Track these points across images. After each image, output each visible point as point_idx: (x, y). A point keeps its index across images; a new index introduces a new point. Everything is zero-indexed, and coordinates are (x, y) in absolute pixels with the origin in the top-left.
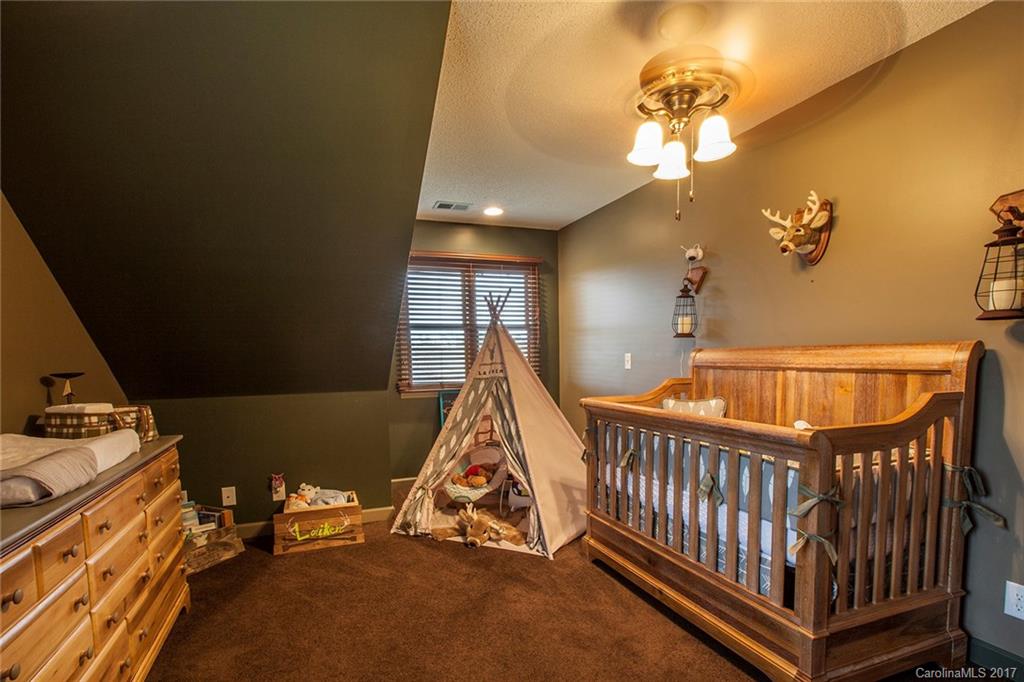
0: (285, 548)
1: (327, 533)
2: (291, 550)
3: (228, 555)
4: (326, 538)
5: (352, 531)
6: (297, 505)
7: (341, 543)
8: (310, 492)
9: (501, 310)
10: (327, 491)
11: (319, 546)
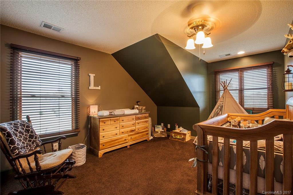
0: (171, 138)
1: (178, 138)
2: (172, 139)
3: (164, 136)
4: (178, 139)
5: (183, 139)
6: (177, 130)
7: (181, 141)
8: (181, 129)
9: (228, 86)
10: (184, 129)
11: (177, 140)
